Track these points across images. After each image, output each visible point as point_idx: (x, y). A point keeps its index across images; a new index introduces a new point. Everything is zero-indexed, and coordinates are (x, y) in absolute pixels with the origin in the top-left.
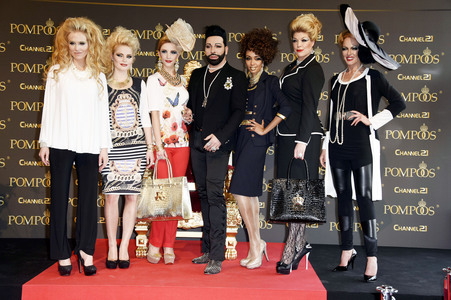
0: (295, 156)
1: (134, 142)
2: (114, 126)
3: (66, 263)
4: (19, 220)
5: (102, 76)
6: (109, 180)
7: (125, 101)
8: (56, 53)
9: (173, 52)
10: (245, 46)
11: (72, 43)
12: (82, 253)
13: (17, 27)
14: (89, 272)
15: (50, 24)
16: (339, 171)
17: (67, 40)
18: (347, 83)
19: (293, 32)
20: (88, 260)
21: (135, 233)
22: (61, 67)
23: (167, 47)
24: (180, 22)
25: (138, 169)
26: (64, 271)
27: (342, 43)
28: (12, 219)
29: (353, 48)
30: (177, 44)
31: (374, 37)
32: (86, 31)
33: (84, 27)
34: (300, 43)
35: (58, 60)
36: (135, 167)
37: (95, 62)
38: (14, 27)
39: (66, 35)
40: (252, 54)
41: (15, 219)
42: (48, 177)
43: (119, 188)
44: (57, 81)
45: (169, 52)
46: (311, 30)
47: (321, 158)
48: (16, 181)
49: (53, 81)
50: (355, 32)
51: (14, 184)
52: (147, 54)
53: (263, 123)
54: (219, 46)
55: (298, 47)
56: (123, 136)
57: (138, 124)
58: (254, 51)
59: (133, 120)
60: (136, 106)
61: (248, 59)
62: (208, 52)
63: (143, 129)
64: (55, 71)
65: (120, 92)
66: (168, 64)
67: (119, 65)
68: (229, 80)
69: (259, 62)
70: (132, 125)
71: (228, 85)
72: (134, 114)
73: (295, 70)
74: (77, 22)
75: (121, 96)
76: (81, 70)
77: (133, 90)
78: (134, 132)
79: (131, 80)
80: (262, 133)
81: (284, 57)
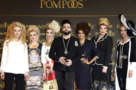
0: (103, 72)
1: (38, 69)
2: (30, 63)
6: (27, 84)
7: (34, 53)
9: (52, 33)
11: (15, 31)
15: (6, 24)
16: (121, 79)
17: (13, 29)
18: (123, 44)
22: (10, 41)
23: (49, 31)
24: (54, 22)
27: (120, 29)
29: (124, 30)
30: (52, 30)
31: (133, 26)
33: (20, 25)
35: (8, 38)
36: (38, 79)
39: (13, 27)
42: (4, 84)
43: (31, 88)
44: (8, 46)
45: (50, 33)
47: (114, 75)
49: (6, 46)
50: (125, 24)
52: (43, 34)
53: (87, 60)
54: (69, 28)
55: (103, 31)
56: (33, 67)
57: (39, 62)
58: (82, 30)
59: (37, 60)
60: (38, 55)
61: (79, 33)
62: (64, 30)
63: (42, 64)
64: (7, 42)
65: (32, 49)
66: (49, 38)
67: (32, 39)
68: (76, 42)
69: (84, 35)
70: (37, 62)
71: (76, 44)
72: (38, 58)
73: (102, 39)
74: (18, 24)
75: (32, 51)
76: (17, 41)
77: (38, 49)
78: (37, 65)
79: (38, 44)
80: (88, 63)
81: (97, 34)
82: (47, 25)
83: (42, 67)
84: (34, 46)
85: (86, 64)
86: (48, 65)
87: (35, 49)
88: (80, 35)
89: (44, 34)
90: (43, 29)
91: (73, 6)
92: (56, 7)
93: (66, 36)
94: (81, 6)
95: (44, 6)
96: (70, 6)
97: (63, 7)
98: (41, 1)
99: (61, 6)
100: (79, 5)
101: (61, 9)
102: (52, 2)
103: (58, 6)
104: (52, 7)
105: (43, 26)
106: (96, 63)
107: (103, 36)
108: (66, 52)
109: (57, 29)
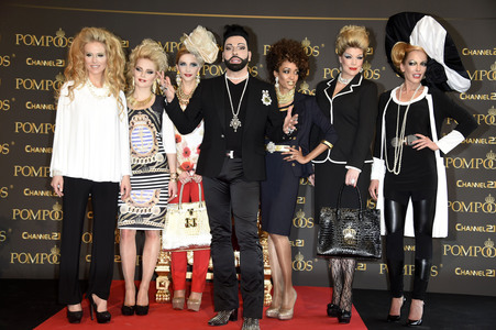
0: (347, 182)
1: (153, 169)
3: (76, 308)
4: (23, 258)
5: (122, 94)
6: (122, 213)
7: (141, 122)
8: (70, 68)
9: (194, 65)
11: (89, 55)
12: (95, 297)
13: (24, 38)
14: (103, 319)
15: (61, 35)
18: (408, 103)
20: (102, 306)
21: (156, 274)
22: (76, 83)
23: (186, 58)
24: (200, 30)
25: (157, 201)
26: (74, 318)
28: (14, 257)
30: (196, 55)
32: (104, 42)
33: (103, 38)
37: (115, 78)
38: (19, 38)
39: (82, 44)
41: (18, 256)
43: (133, 222)
45: (188, 65)
48: (20, 213)
49: (68, 99)
51: (18, 217)
53: (300, 150)
55: (352, 64)
56: (140, 163)
57: (157, 149)
59: (151, 145)
60: (155, 129)
62: (228, 55)
63: (164, 155)
64: (69, 87)
65: (136, 112)
66: (187, 79)
67: (138, 81)
68: (265, 95)
70: (150, 151)
71: (266, 99)
72: (152, 138)
73: (347, 88)
74: (96, 33)
76: (97, 87)
78: (152, 158)
79: (154, 97)
80: (303, 161)
81: (327, 73)
83: (166, 164)
84: (142, 103)
85: (295, 161)
86: (186, 160)
87: (143, 112)
93: (236, 73)
105: (170, 45)
106: (329, 158)
107: (350, 80)
108: (236, 123)
109: (209, 53)
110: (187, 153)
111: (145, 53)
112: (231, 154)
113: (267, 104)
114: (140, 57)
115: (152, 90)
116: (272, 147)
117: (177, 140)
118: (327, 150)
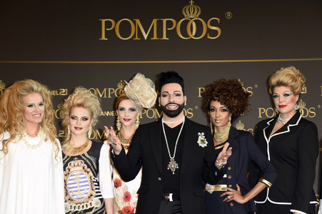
2: (67, 198)
7: (77, 168)
9: (133, 110)
10: (209, 96)
11: (30, 106)
15: (1, 87)
19: (273, 87)
22: (12, 137)
23: (125, 104)
24: (139, 78)
30: (135, 100)
32: (41, 92)
34: (282, 98)
40: (217, 105)
44: (6, 153)
45: (127, 110)
46: (294, 83)
52: (108, 114)
53: (239, 189)
54: (178, 95)
55: (280, 102)
56: (77, 210)
57: (94, 194)
58: (219, 101)
59: (87, 190)
60: (91, 174)
61: (213, 110)
63: (102, 200)
64: (4, 141)
65: (72, 158)
66: (126, 123)
67: (73, 129)
68: (201, 137)
69: (224, 115)
70: (86, 196)
71: (202, 141)
72: (88, 183)
74: (34, 85)
75: (72, 162)
76: (32, 136)
77: (88, 156)
78: (89, 204)
79: (90, 144)
80: (241, 201)
81: (263, 112)
82: (120, 86)
83: (103, 209)
85: (234, 202)
86: (126, 204)
87: (79, 157)
88: (213, 114)
89: (112, 114)
90: (107, 99)
91: (192, 35)
92: (146, 36)
93: (172, 119)
94: (214, 33)
95: (111, 34)
96: (185, 33)
97: (165, 37)
98: (103, 21)
99: (160, 34)
100: (209, 30)
101: (160, 42)
102: (135, 22)
103: (151, 35)
104: (134, 36)
105: (107, 91)
106: (267, 198)
107: (288, 120)
108: (173, 166)
109: (147, 99)
110: (127, 197)
111: (79, 102)
112: (170, 197)
113: (203, 146)
114: (74, 106)
115: (87, 136)
116: (211, 188)
117: (117, 185)
118: (266, 189)
